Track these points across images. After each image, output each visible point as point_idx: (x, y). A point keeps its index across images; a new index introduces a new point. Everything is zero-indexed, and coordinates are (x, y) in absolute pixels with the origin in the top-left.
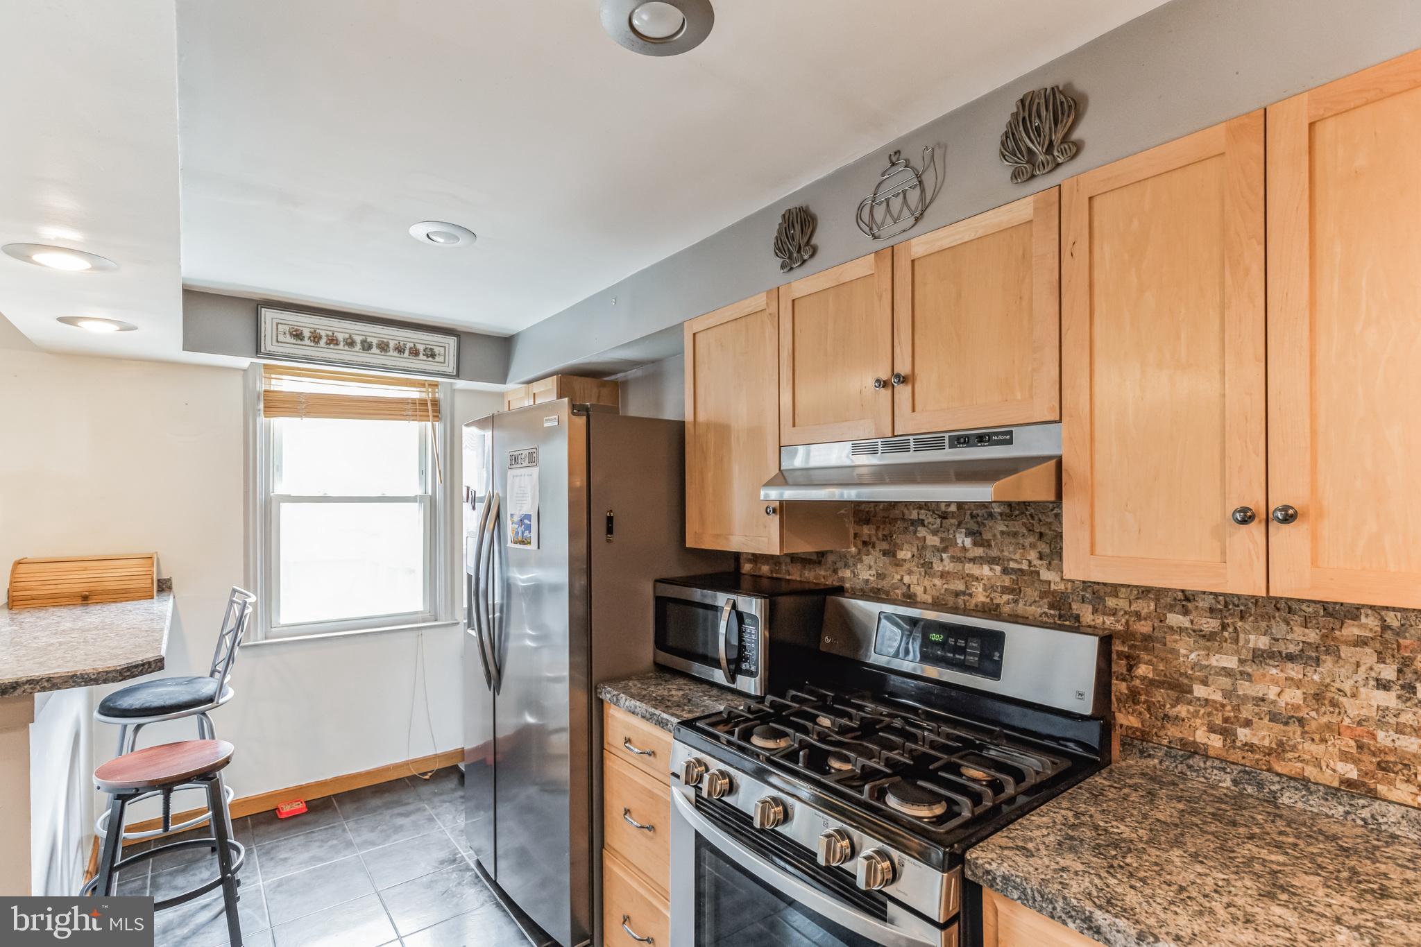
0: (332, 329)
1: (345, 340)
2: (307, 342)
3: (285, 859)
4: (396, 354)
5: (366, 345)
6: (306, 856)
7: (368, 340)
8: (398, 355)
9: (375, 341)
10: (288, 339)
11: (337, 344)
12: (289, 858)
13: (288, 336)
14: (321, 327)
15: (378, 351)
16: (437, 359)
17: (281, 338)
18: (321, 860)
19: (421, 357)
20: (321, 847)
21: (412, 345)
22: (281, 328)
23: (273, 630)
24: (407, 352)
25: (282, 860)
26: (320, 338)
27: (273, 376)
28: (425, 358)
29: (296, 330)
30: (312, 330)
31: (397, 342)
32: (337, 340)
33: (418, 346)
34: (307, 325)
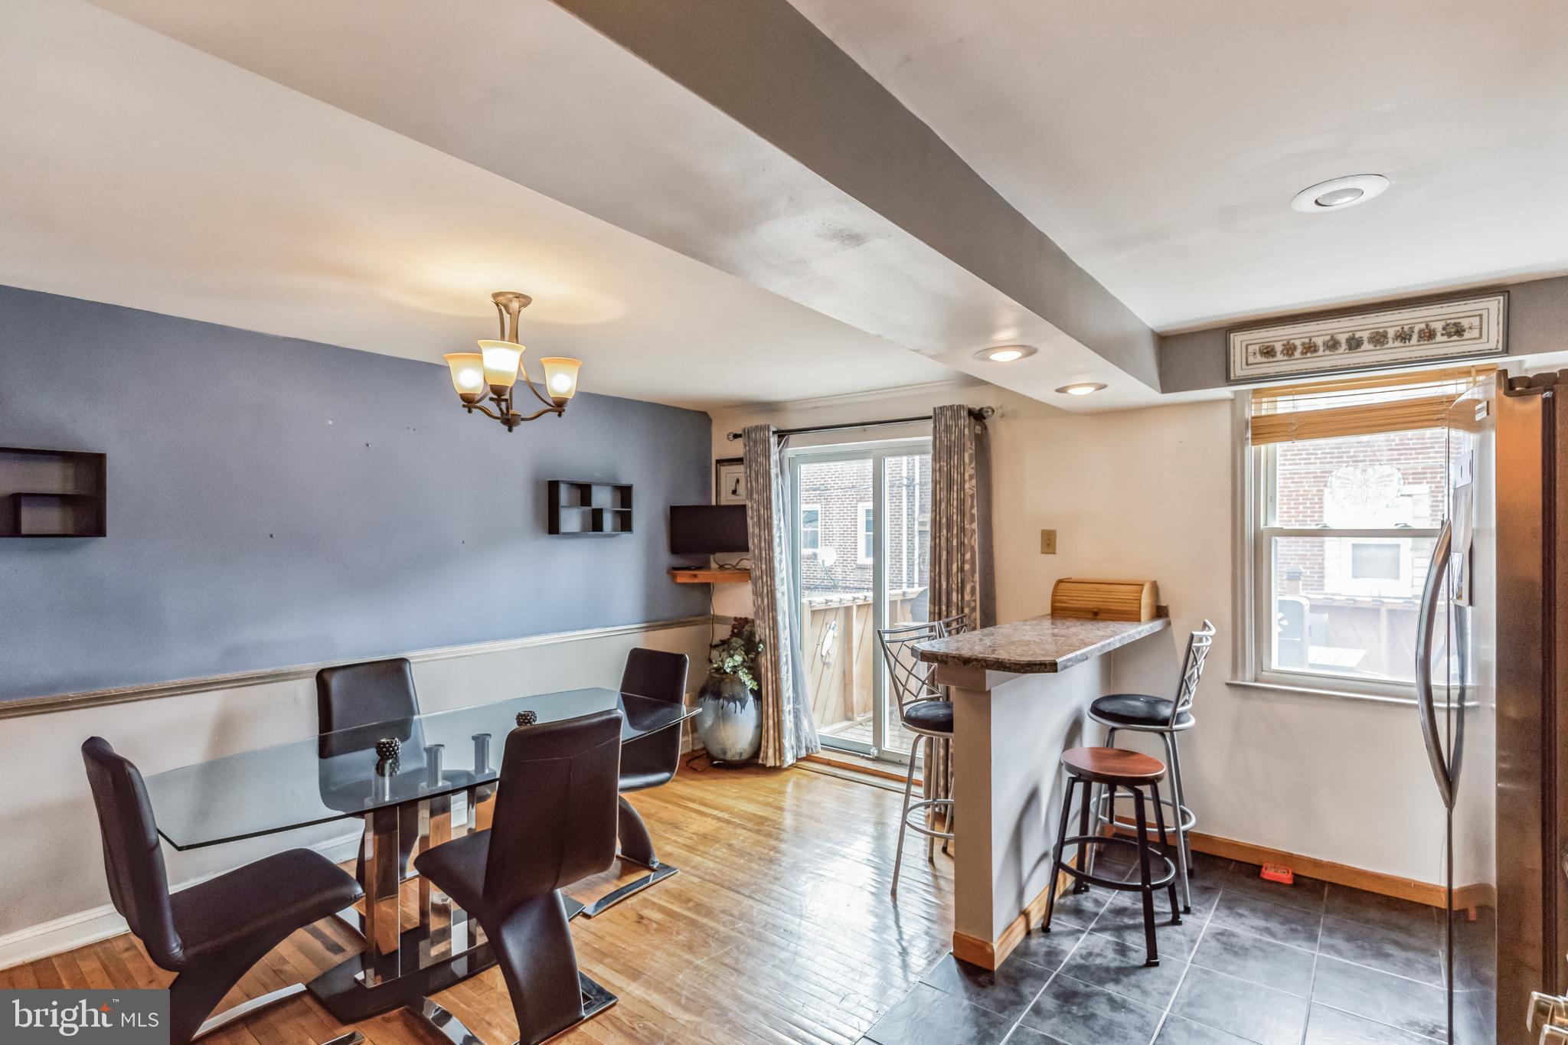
0: (1308, 335)
1: (1325, 344)
2: (1279, 357)
3: (1241, 915)
4: (1397, 344)
5: (1353, 343)
6: (1261, 923)
7: (1357, 336)
8: (1402, 344)
9: (1365, 335)
10: (1259, 359)
11: (1316, 351)
12: (1245, 916)
13: (1258, 355)
14: (1295, 336)
15: (1371, 347)
16: (1467, 335)
17: (1251, 360)
18: (1273, 935)
19: (1439, 338)
20: (1282, 924)
21: (1423, 326)
22: (1251, 349)
23: (1264, 673)
24: (1415, 337)
25: (1237, 913)
26: (1295, 348)
27: (1264, 400)
28: (1445, 338)
29: (1268, 347)
30: (1285, 342)
31: (1399, 328)
32: (1315, 346)
33: (1433, 325)
34: (1278, 339)
